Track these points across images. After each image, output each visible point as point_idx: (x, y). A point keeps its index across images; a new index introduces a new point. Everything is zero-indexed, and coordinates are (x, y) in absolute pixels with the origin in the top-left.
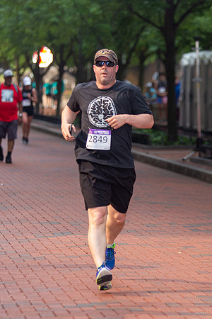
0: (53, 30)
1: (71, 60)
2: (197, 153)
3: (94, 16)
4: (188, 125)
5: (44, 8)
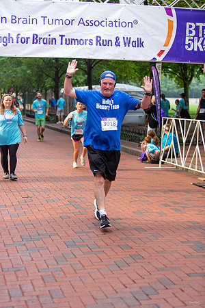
0: (14, 80)
1: (20, 91)
3: (29, 74)
5: (10, 71)
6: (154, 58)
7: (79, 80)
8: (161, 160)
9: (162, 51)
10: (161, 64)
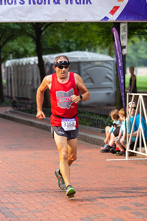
2: (13, 108)
4: (10, 94)
6: (106, 18)
7: (28, 48)
8: (128, 150)
9: (116, 8)
10: (126, 24)
